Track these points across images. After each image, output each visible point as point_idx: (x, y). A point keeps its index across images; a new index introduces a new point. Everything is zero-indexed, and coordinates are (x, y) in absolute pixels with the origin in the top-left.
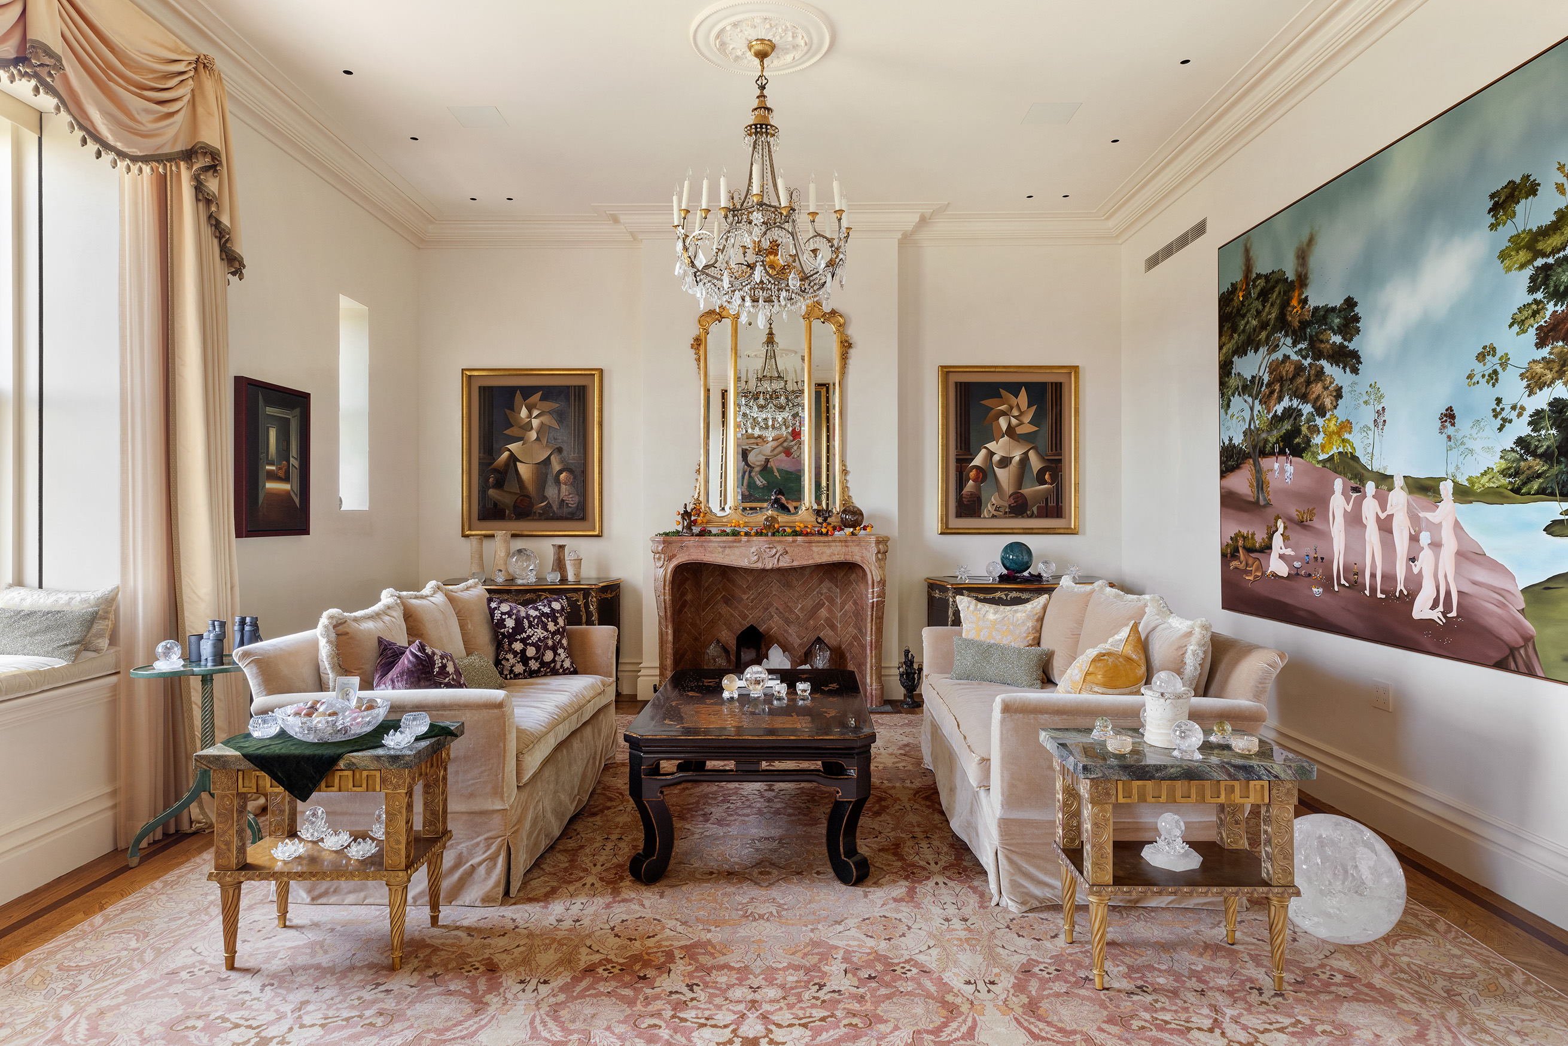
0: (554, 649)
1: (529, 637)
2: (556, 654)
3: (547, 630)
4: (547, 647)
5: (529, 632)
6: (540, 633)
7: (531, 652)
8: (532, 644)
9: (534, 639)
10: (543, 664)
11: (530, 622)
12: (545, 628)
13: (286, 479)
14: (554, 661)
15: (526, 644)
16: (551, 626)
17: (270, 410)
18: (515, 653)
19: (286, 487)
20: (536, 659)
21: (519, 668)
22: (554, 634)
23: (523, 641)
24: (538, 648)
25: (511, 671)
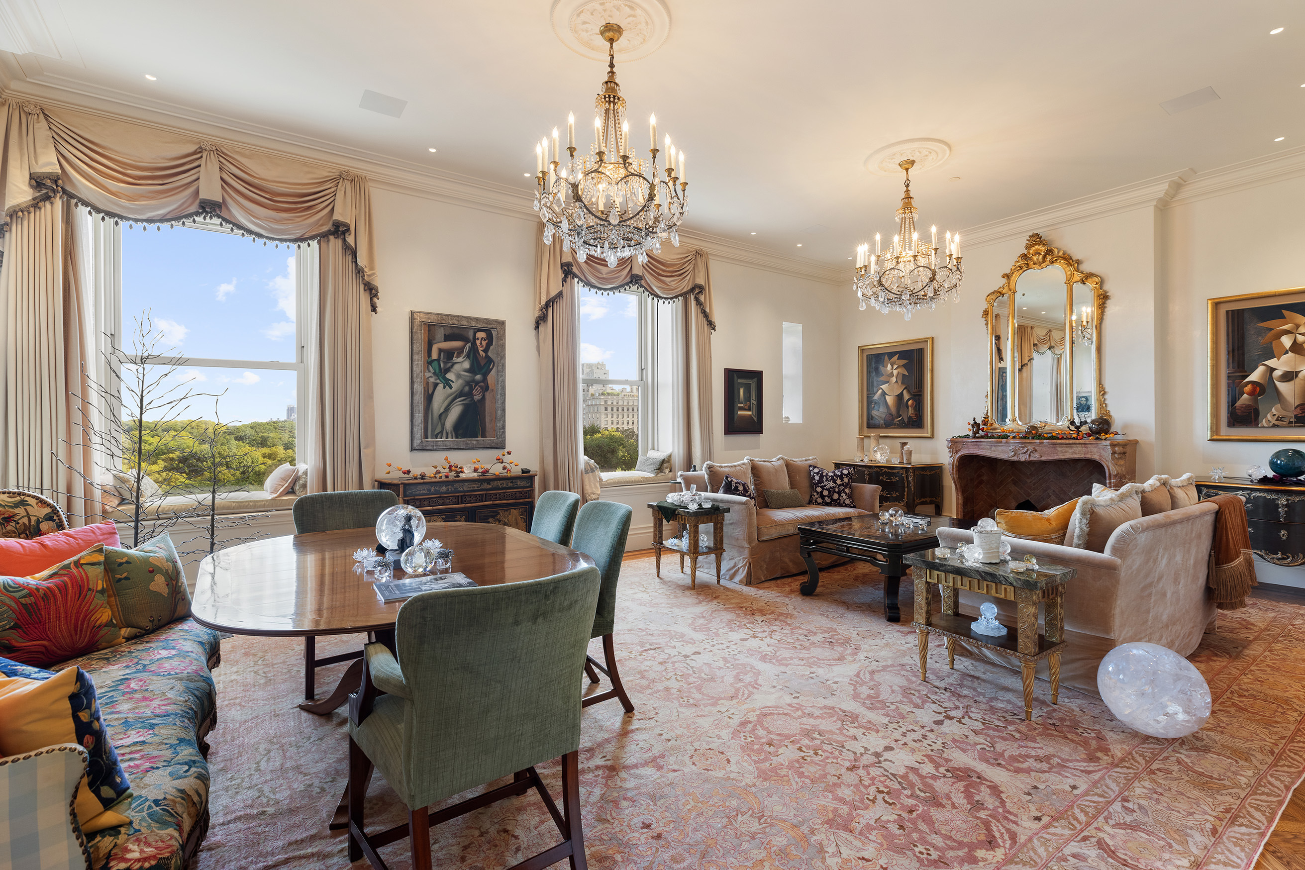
0: (839, 493)
1: (825, 486)
2: (840, 496)
3: (836, 483)
4: (834, 492)
5: (826, 483)
6: (831, 484)
7: (826, 493)
8: (826, 489)
9: (828, 487)
10: (832, 500)
11: (827, 479)
12: (835, 482)
13: (750, 410)
14: (839, 499)
15: (823, 489)
16: (839, 482)
17: (740, 381)
18: (818, 493)
19: (750, 413)
20: (829, 497)
21: (820, 500)
22: (839, 486)
23: (821, 487)
24: (830, 492)
25: (816, 501)
